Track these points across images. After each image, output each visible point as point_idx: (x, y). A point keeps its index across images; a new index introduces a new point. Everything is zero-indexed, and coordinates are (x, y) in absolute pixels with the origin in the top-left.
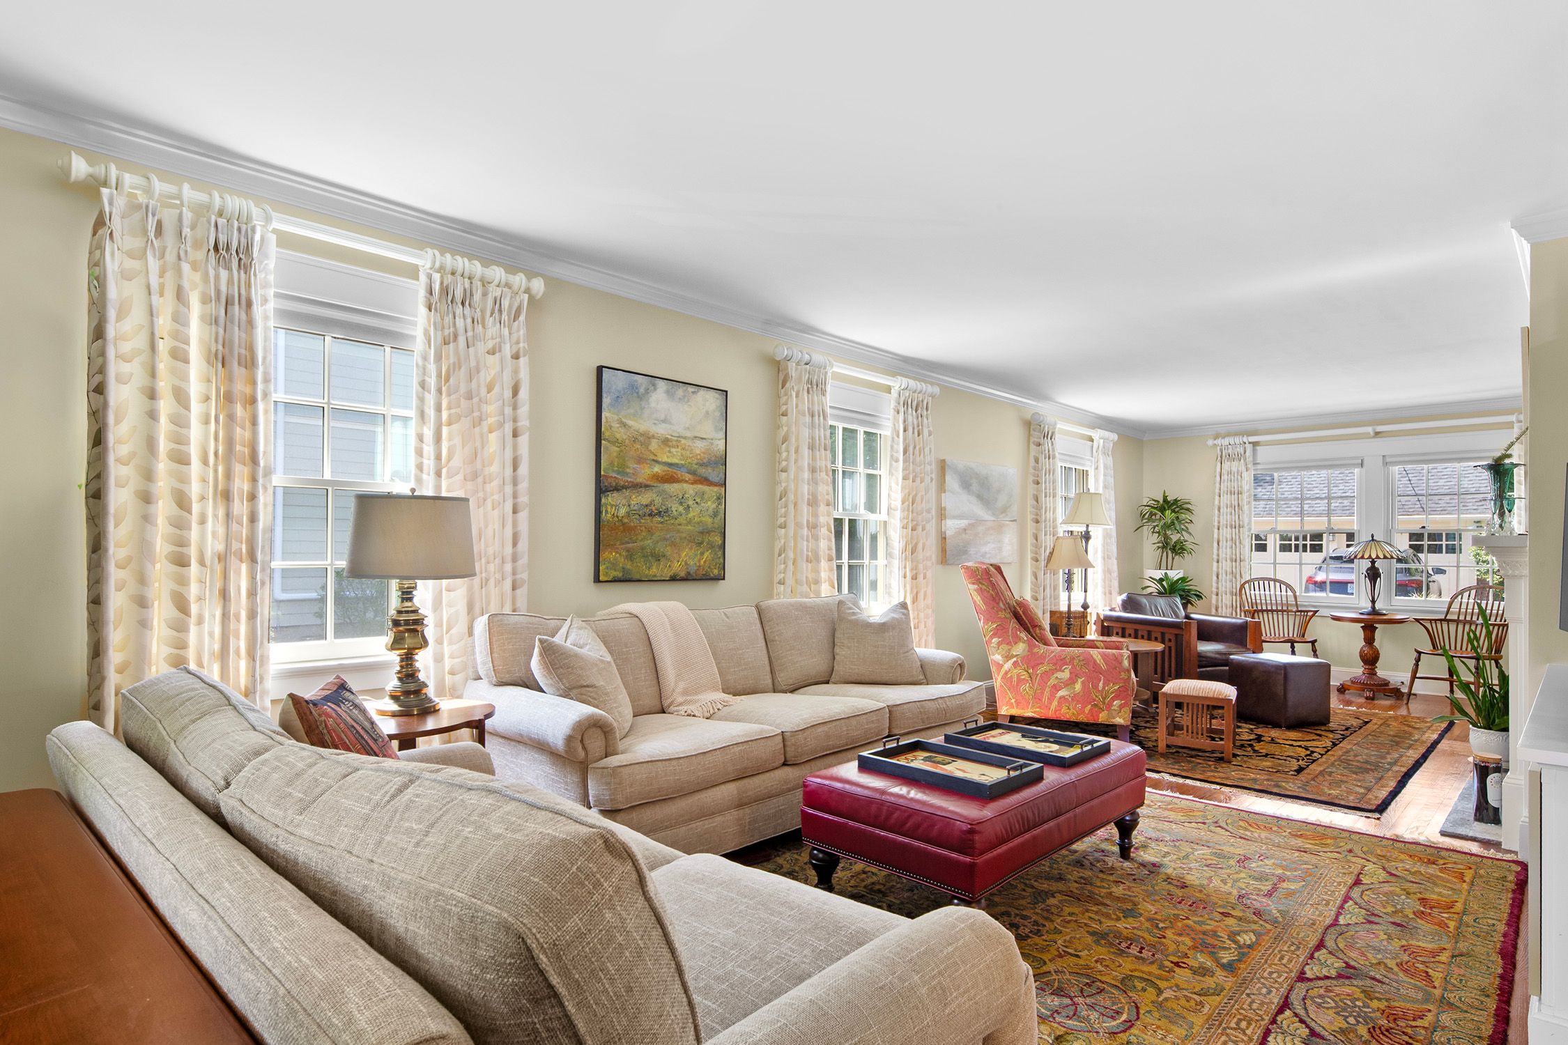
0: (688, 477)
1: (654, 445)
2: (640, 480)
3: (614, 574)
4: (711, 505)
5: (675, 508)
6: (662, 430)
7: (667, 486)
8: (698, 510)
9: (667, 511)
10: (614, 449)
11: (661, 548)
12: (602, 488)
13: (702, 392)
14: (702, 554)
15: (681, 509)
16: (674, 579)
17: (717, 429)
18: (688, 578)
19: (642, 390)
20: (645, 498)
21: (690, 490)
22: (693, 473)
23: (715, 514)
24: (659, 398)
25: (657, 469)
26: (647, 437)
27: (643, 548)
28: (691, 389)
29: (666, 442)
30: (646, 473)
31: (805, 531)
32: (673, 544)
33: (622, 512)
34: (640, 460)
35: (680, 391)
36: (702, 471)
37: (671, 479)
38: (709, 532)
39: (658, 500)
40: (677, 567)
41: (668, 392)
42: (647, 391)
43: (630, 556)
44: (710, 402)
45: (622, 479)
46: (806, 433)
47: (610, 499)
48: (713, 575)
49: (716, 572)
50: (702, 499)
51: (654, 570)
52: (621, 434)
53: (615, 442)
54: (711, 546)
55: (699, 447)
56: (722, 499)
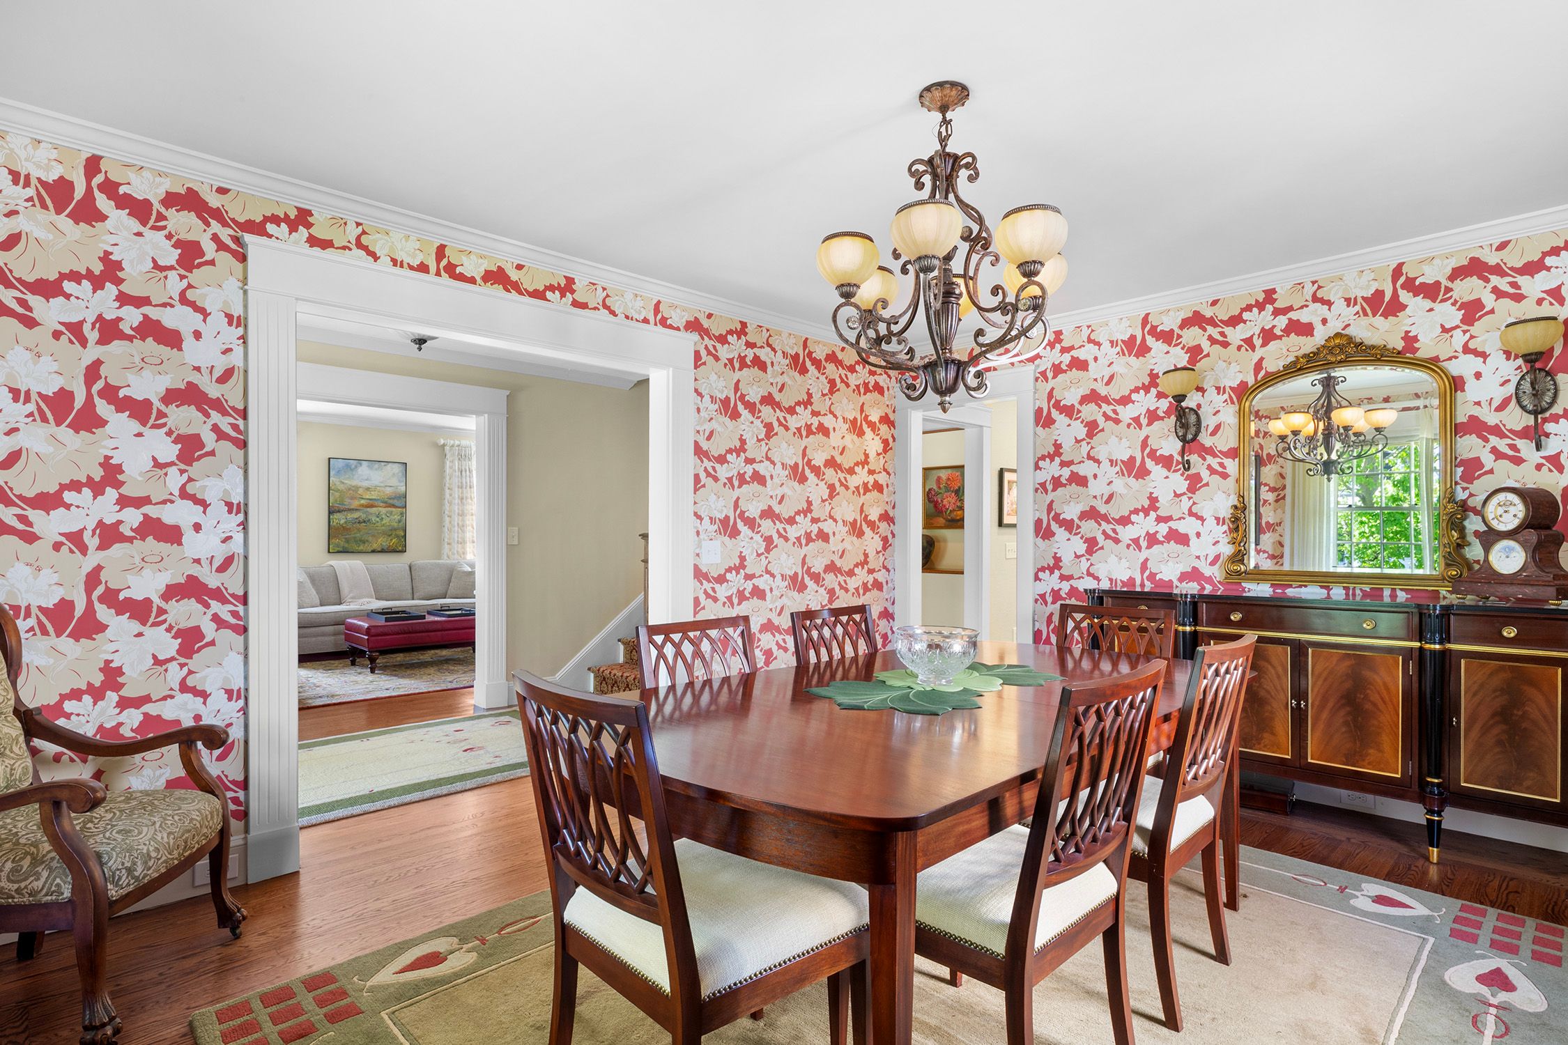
0: (382, 504)
1: (360, 491)
2: (352, 507)
3: (337, 549)
4: (397, 517)
5: (374, 519)
6: (366, 484)
7: (368, 509)
8: (389, 519)
9: (369, 521)
10: (337, 494)
11: (365, 537)
12: (331, 512)
13: (390, 464)
14: (391, 540)
15: (378, 519)
16: (373, 551)
17: (400, 481)
18: (383, 551)
19: (353, 466)
20: (356, 515)
21: (383, 510)
22: (386, 502)
23: (399, 521)
24: (364, 470)
25: (362, 502)
26: (357, 488)
27: (355, 538)
28: (383, 464)
29: (368, 489)
30: (355, 504)
31: (456, 528)
32: (373, 536)
33: (342, 522)
34: (352, 498)
35: (377, 465)
36: (391, 501)
37: (372, 506)
38: (395, 530)
39: (364, 516)
40: (375, 546)
41: (368, 466)
42: (356, 467)
43: (347, 541)
44: (397, 469)
45: (342, 507)
46: (456, 481)
47: (336, 516)
48: (400, 549)
49: (400, 548)
50: (391, 514)
51: (361, 548)
52: (341, 487)
53: (338, 491)
54: (397, 536)
55: (389, 491)
56: (403, 514)
